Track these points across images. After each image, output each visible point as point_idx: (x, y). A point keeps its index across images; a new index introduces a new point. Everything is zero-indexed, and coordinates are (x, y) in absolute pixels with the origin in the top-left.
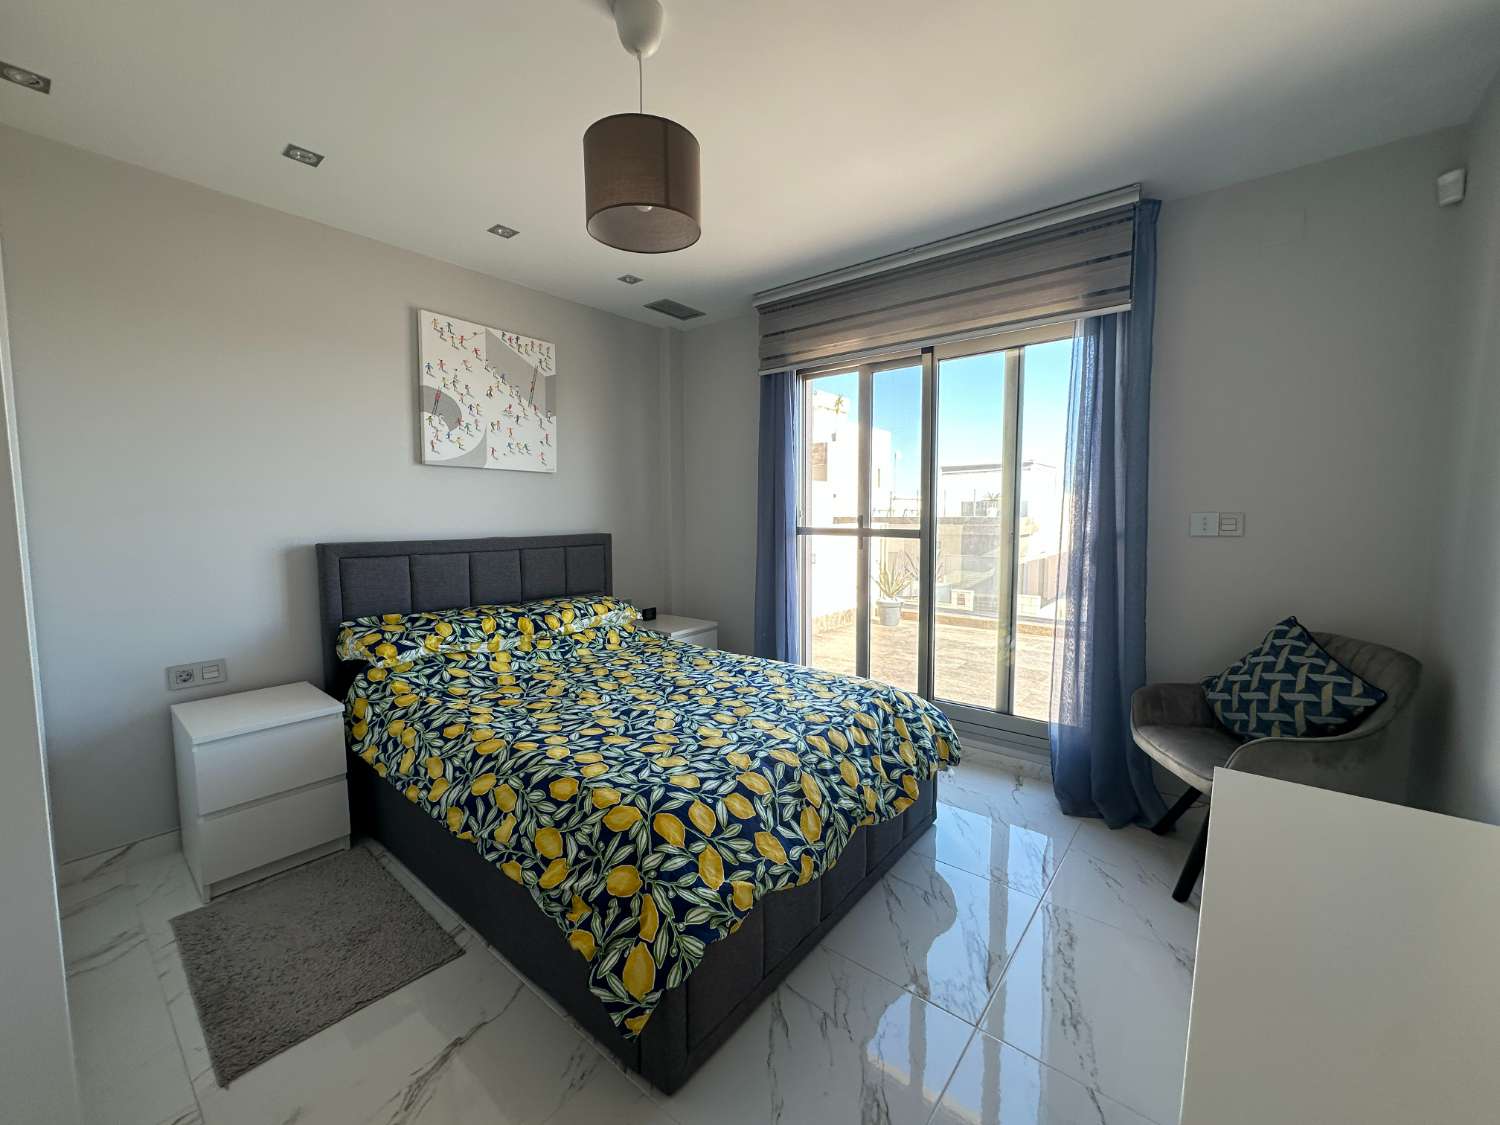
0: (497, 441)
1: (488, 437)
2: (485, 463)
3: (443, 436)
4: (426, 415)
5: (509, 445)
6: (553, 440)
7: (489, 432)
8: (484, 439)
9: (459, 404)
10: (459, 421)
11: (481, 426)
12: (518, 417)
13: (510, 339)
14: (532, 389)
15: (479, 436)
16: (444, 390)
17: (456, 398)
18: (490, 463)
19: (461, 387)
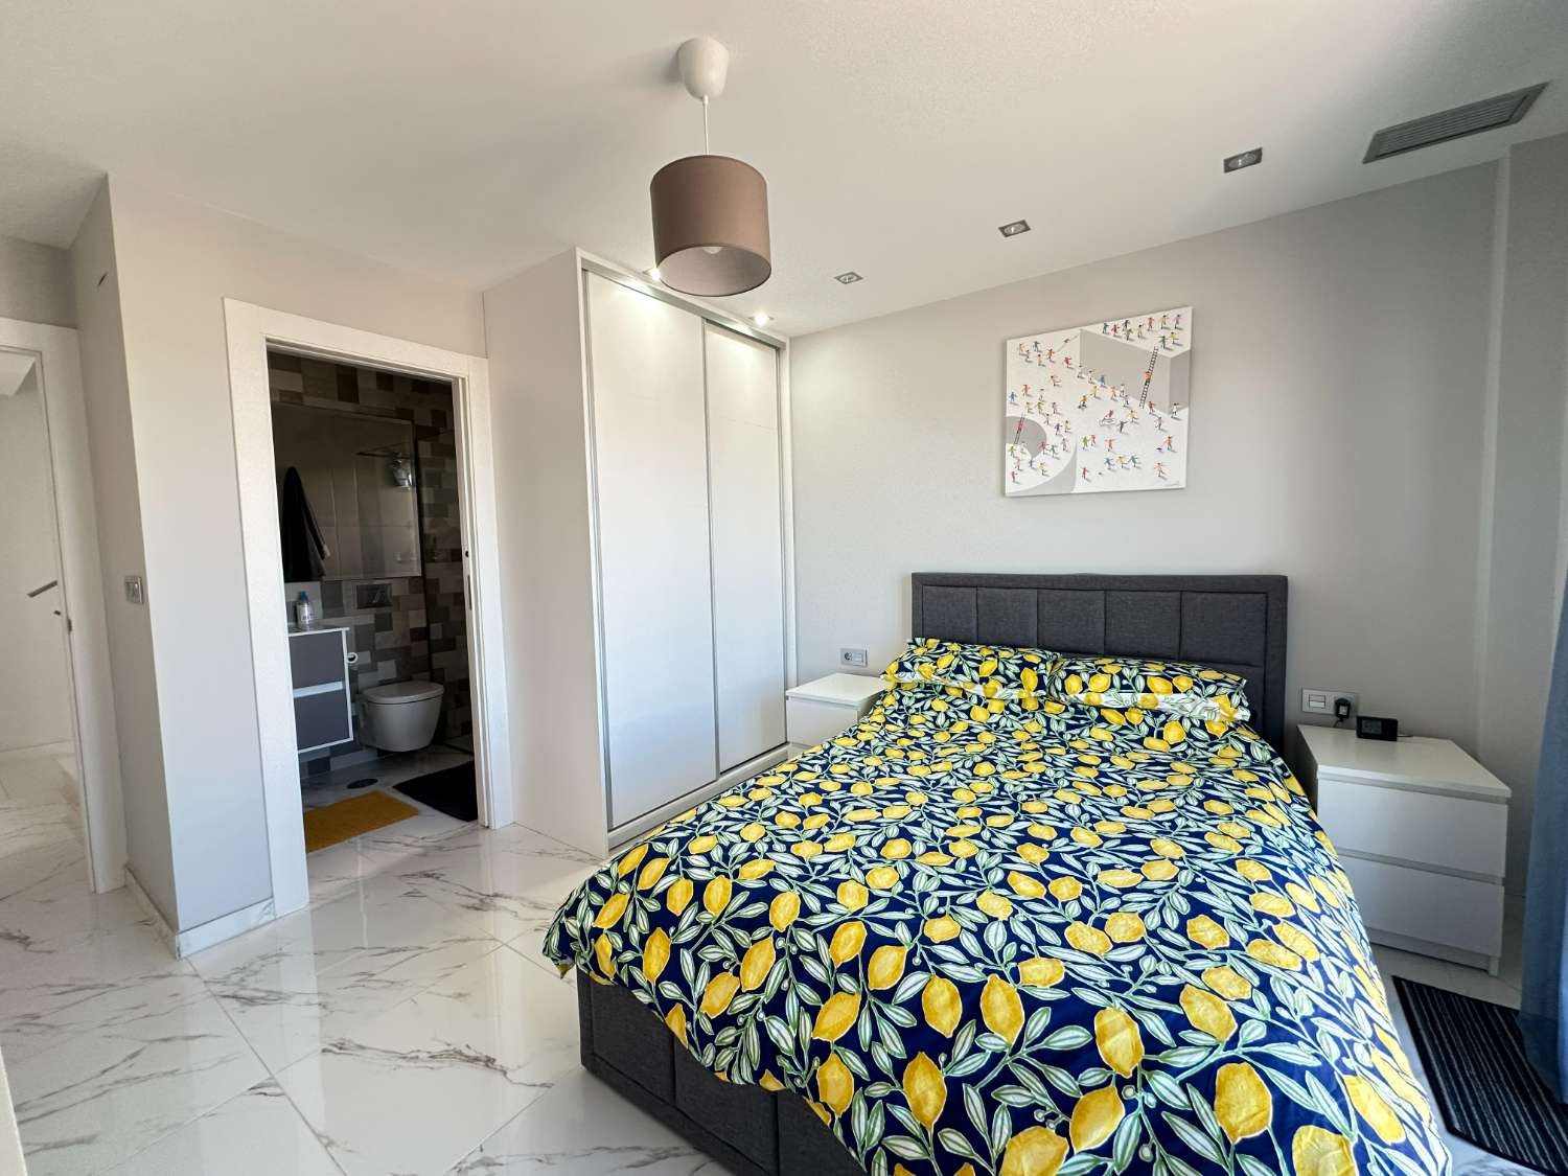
0: (1092, 459)
1: (1078, 456)
2: (1072, 489)
3: (1024, 465)
4: (1008, 446)
5: (1108, 461)
6: (1181, 444)
7: (1080, 451)
8: (1074, 459)
9: (1044, 426)
10: (1043, 446)
11: (1070, 446)
12: (1122, 424)
13: (1115, 330)
14: (1148, 381)
15: (1066, 458)
16: (1029, 417)
17: (1039, 419)
18: (1080, 487)
19: (1047, 408)
